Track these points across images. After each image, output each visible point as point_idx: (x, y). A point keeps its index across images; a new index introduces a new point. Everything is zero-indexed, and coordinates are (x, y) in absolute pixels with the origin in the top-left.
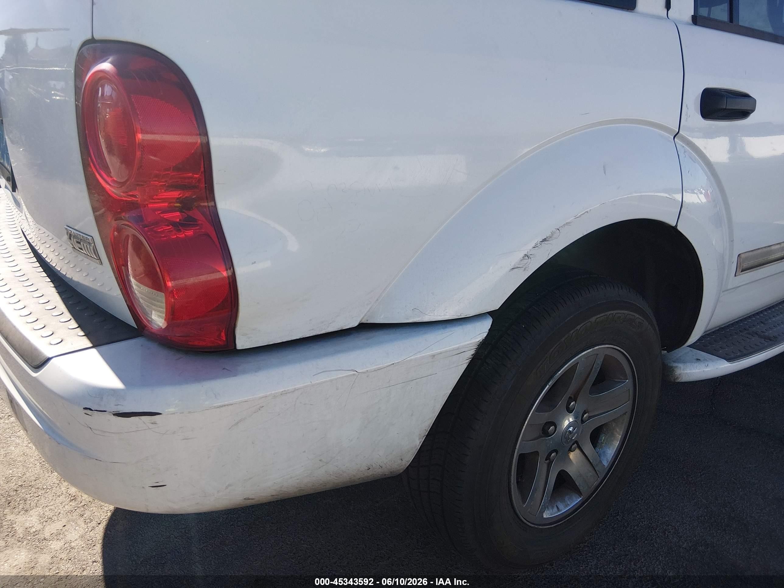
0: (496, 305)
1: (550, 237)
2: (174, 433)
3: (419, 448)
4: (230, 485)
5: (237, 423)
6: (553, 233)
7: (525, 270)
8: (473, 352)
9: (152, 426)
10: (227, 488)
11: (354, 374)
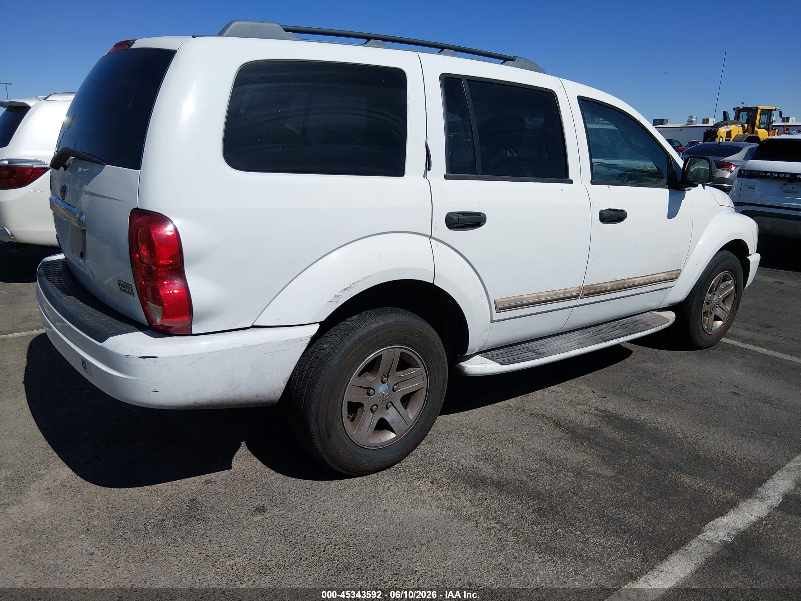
0: (323, 319)
1: (349, 287)
2: (164, 366)
3: (284, 388)
4: (187, 394)
5: (192, 364)
6: (351, 286)
7: (336, 302)
8: (309, 340)
9: (154, 362)
10: (186, 395)
11: (246, 346)
